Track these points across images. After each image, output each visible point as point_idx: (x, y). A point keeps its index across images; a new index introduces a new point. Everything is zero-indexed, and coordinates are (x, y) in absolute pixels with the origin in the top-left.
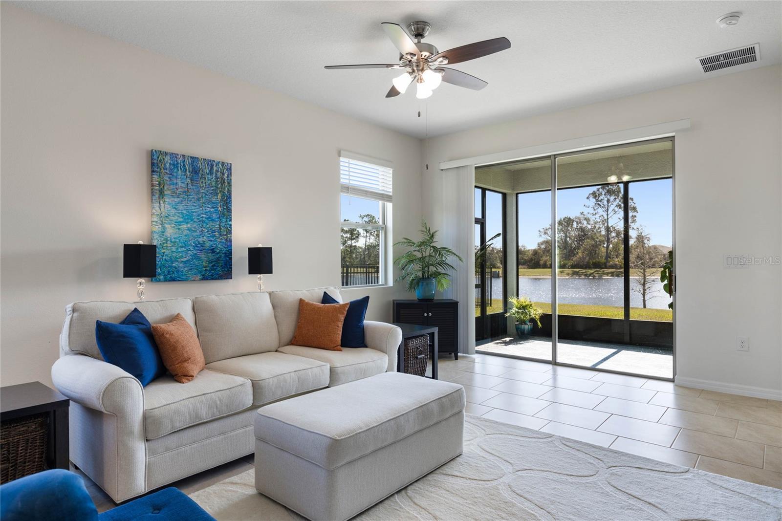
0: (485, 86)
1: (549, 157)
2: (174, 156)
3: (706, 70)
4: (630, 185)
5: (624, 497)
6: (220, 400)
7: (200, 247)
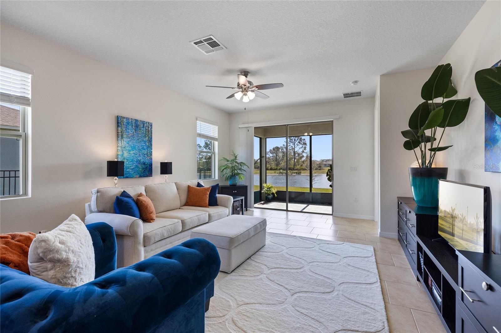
0: (268, 98)
1: (286, 125)
2: (127, 119)
3: (344, 98)
4: (312, 136)
5: (326, 253)
6: (171, 229)
7: (139, 162)
